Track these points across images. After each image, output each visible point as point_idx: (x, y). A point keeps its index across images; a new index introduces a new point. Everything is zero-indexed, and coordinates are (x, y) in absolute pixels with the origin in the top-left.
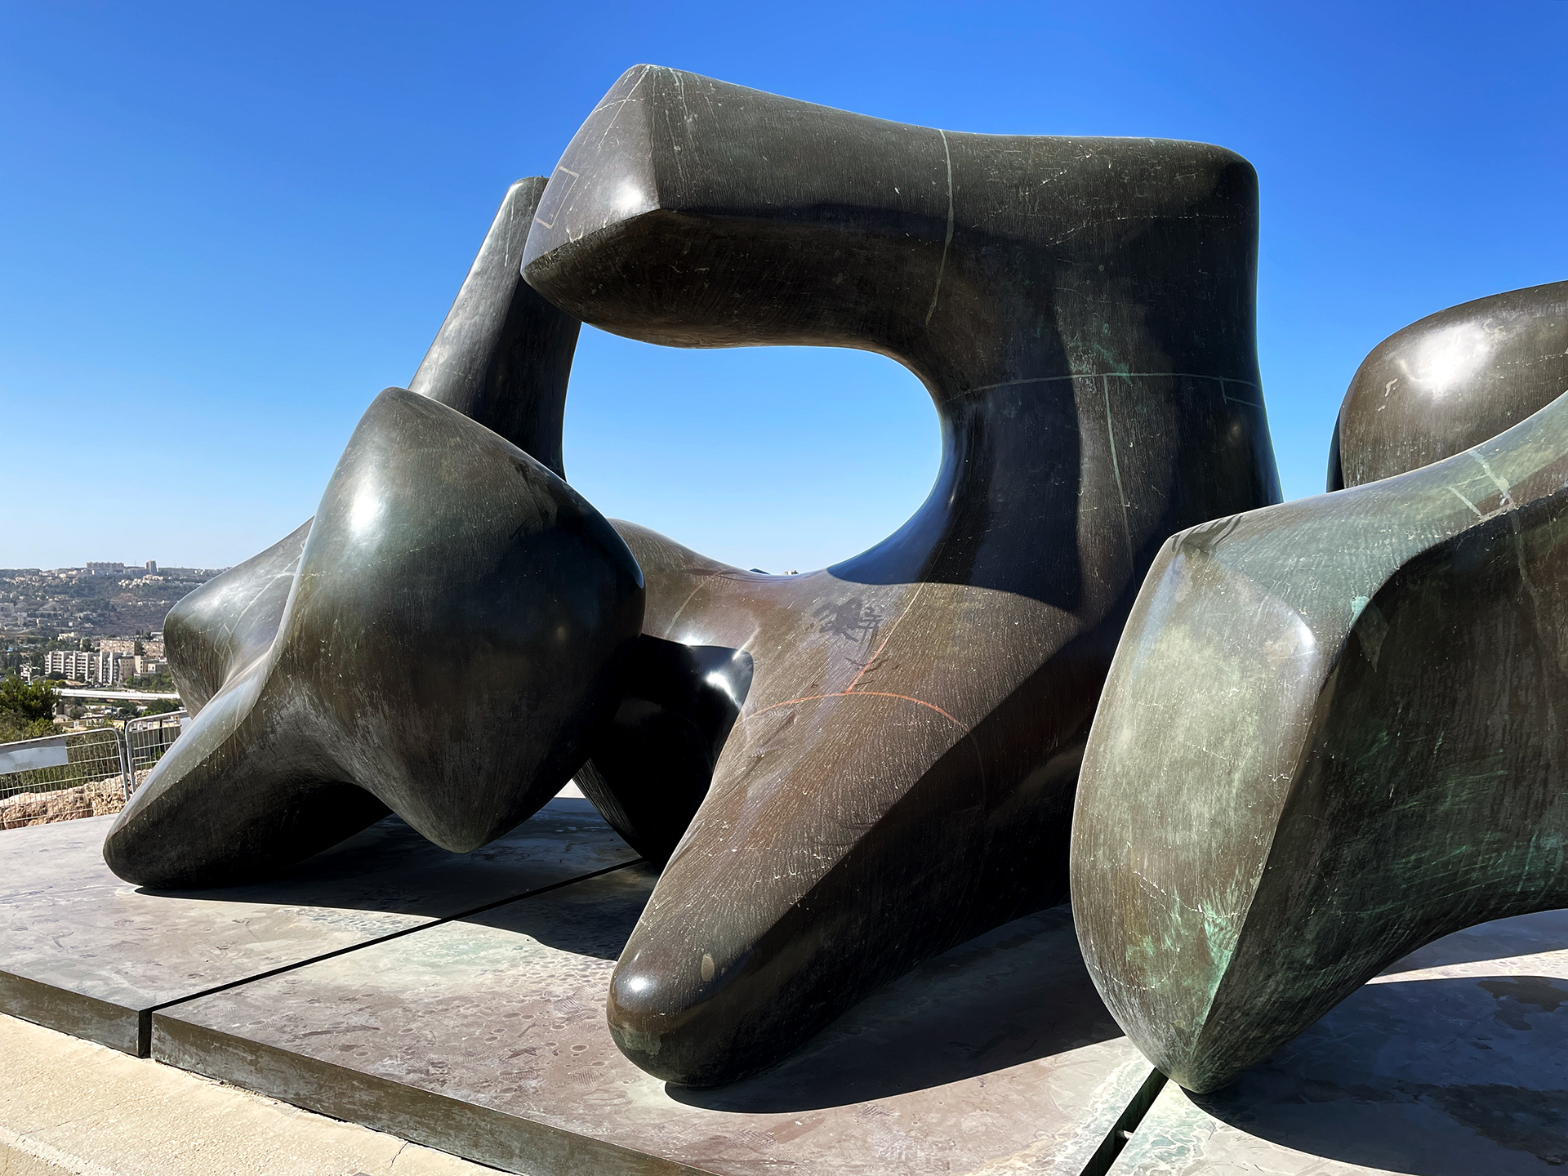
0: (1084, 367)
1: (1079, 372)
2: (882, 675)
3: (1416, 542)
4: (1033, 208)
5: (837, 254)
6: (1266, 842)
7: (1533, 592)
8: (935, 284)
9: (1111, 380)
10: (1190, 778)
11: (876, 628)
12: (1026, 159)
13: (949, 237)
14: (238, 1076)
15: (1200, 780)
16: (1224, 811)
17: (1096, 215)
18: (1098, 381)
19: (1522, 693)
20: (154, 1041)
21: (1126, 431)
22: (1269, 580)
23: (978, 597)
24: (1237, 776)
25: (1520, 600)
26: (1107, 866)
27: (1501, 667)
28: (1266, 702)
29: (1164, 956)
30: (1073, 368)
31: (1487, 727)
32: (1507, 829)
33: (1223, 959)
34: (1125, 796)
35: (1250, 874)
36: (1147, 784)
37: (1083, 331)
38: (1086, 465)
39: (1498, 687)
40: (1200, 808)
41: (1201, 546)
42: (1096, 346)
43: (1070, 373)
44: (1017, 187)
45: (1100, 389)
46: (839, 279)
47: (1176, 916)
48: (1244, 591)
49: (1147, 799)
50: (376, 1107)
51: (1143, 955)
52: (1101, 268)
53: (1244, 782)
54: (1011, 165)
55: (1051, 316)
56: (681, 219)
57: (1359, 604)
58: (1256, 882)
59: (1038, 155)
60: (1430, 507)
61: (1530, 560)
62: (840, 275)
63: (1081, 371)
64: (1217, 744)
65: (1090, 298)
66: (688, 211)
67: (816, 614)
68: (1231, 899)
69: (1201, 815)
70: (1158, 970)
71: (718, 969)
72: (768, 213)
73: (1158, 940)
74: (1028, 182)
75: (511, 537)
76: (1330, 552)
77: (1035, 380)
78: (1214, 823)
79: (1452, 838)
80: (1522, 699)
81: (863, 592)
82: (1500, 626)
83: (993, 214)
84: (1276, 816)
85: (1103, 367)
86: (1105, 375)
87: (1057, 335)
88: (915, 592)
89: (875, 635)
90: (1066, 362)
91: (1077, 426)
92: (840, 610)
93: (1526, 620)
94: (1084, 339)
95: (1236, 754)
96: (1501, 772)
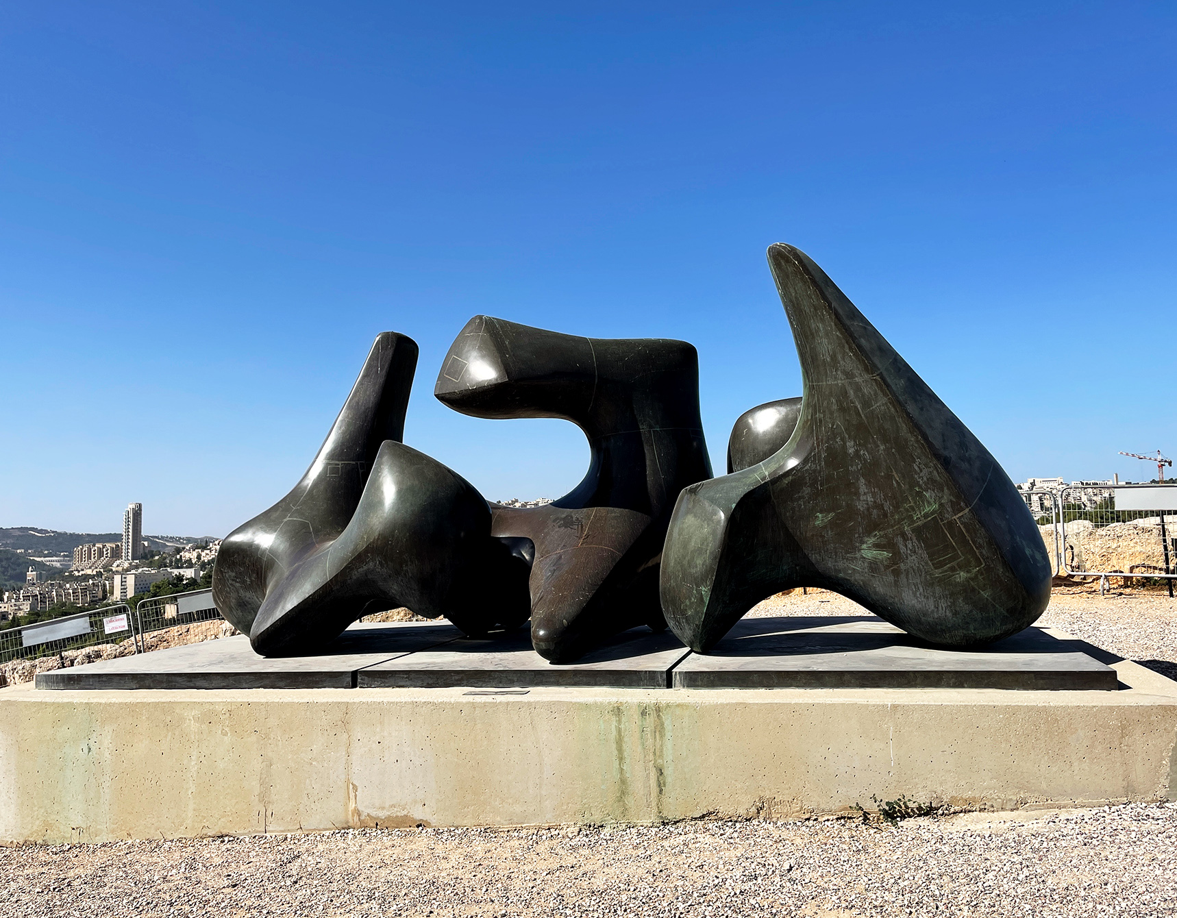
0: (645, 427)
2: (589, 540)
3: (746, 489)
4: (623, 369)
6: (716, 567)
7: (775, 501)
9: (654, 431)
10: (696, 554)
11: (582, 524)
12: (619, 350)
13: (596, 381)
15: (699, 554)
16: (705, 561)
17: (644, 371)
18: (650, 432)
19: (774, 528)
20: (359, 680)
21: (660, 450)
22: (713, 501)
23: (617, 511)
24: (708, 551)
25: (772, 504)
26: (674, 584)
27: (769, 521)
28: (714, 532)
29: (692, 603)
30: (641, 427)
31: (766, 537)
32: (774, 565)
33: (707, 600)
34: (679, 563)
35: (712, 576)
36: (685, 558)
37: (643, 414)
38: (648, 462)
39: (768, 526)
40: (699, 562)
41: (693, 491)
42: (648, 419)
43: (640, 429)
45: (650, 435)
47: (695, 592)
48: (707, 504)
49: (685, 562)
51: (686, 605)
52: (648, 390)
53: (710, 553)
55: (632, 409)
56: (514, 383)
57: (734, 506)
58: (714, 578)
59: (623, 348)
60: (750, 479)
61: (774, 493)
63: (643, 428)
64: (702, 545)
65: (644, 402)
66: (517, 380)
67: (554, 521)
68: (708, 583)
69: (699, 564)
70: (690, 609)
71: (568, 623)
73: (690, 599)
74: (620, 358)
76: (726, 493)
77: (628, 432)
78: (703, 565)
79: (761, 567)
81: (571, 512)
82: (768, 511)
83: (610, 372)
84: (718, 560)
85: (651, 427)
86: (651, 430)
87: (634, 415)
88: (594, 511)
89: (582, 527)
90: (638, 425)
91: (643, 448)
92: (564, 519)
93: (774, 508)
94: (643, 417)
95: (707, 546)
96: (771, 549)
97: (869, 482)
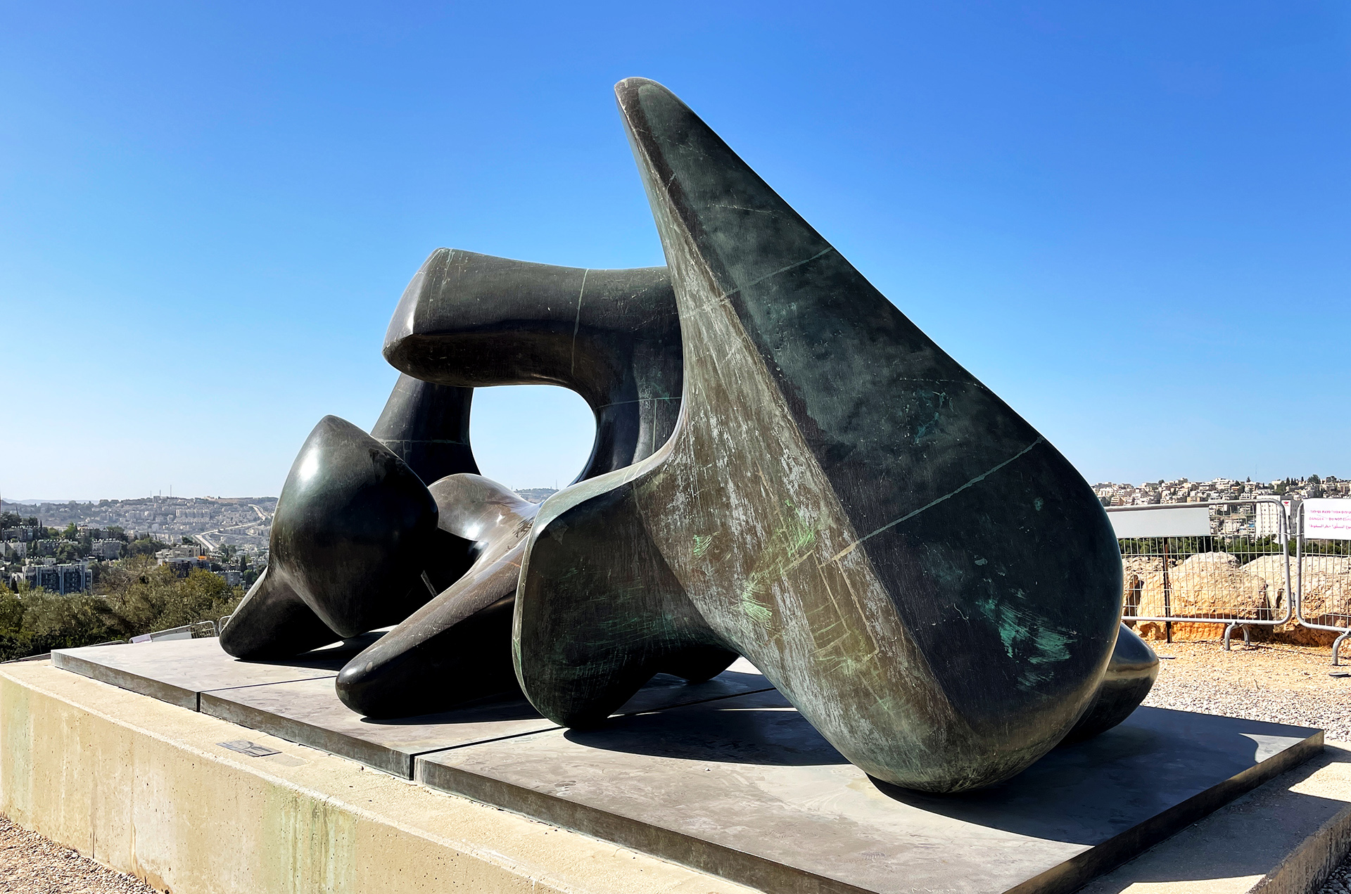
0: (646, 395)
1: (643, 398)
4: (624, 312)
5: (515, 344)
7: (642, 513)
8: (571, 355)
9: (659, 402)
12: (626, 284)
13: (576, 331)
14: (225, 715)
17: (660, 313)
18: (652, 402)
19: (642, 554)
20: (201, 704)
21: (663, 428)
25: (638, 516)
27: (633, 543)
30: (640, 397)
31: (631, 568)
32: (651, 611)
33: (519, 657)
37: (647, 376)
39: (633, 551)
42: (653, 384)
43: (638, 399)
44: (617, 301)
45: (652, 407)
46: (520, 356)
50: (261, 722)
52: (660, 341)
54: (617, 288)
55: (630, 369)
56: (424, 337)
57: (553, 518)
58: (521, 626)
59: (634, 281)
60: (618, 478)
61: (640, 500)
62: (520, 354)
65: (652, 359)
66: (427, 333)
68: (518, 632)
71: (373, 668)
72: (472, 329)
74: (624, 297)
75: (358, 489)
77: (622, 403)
79: (628, 614)
80: (643, 556)
82: (631, 527)
83: (601, 317)
85: (655, 395)
86: (655, 400)
87: (633, 379)
90: (637, 393)
91: (639, 427)
93: (640, 524)
94: (646, 381)
96: (641, 587)
97: (738, 486)
